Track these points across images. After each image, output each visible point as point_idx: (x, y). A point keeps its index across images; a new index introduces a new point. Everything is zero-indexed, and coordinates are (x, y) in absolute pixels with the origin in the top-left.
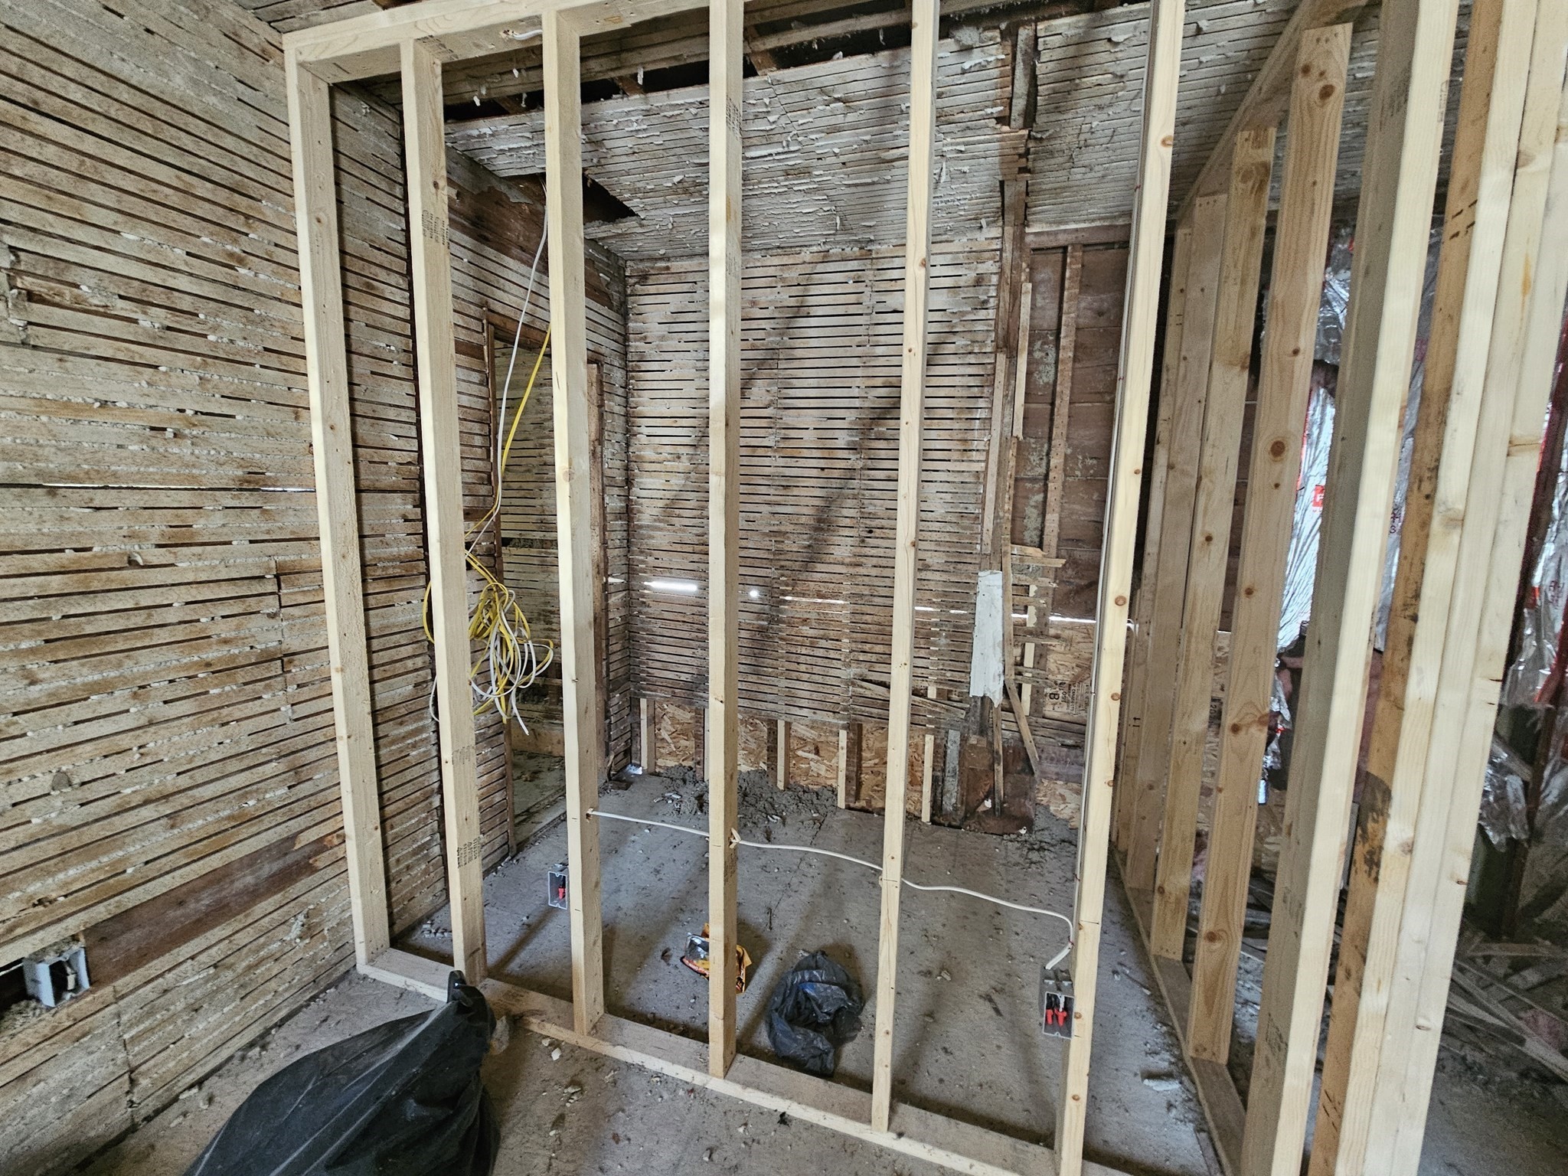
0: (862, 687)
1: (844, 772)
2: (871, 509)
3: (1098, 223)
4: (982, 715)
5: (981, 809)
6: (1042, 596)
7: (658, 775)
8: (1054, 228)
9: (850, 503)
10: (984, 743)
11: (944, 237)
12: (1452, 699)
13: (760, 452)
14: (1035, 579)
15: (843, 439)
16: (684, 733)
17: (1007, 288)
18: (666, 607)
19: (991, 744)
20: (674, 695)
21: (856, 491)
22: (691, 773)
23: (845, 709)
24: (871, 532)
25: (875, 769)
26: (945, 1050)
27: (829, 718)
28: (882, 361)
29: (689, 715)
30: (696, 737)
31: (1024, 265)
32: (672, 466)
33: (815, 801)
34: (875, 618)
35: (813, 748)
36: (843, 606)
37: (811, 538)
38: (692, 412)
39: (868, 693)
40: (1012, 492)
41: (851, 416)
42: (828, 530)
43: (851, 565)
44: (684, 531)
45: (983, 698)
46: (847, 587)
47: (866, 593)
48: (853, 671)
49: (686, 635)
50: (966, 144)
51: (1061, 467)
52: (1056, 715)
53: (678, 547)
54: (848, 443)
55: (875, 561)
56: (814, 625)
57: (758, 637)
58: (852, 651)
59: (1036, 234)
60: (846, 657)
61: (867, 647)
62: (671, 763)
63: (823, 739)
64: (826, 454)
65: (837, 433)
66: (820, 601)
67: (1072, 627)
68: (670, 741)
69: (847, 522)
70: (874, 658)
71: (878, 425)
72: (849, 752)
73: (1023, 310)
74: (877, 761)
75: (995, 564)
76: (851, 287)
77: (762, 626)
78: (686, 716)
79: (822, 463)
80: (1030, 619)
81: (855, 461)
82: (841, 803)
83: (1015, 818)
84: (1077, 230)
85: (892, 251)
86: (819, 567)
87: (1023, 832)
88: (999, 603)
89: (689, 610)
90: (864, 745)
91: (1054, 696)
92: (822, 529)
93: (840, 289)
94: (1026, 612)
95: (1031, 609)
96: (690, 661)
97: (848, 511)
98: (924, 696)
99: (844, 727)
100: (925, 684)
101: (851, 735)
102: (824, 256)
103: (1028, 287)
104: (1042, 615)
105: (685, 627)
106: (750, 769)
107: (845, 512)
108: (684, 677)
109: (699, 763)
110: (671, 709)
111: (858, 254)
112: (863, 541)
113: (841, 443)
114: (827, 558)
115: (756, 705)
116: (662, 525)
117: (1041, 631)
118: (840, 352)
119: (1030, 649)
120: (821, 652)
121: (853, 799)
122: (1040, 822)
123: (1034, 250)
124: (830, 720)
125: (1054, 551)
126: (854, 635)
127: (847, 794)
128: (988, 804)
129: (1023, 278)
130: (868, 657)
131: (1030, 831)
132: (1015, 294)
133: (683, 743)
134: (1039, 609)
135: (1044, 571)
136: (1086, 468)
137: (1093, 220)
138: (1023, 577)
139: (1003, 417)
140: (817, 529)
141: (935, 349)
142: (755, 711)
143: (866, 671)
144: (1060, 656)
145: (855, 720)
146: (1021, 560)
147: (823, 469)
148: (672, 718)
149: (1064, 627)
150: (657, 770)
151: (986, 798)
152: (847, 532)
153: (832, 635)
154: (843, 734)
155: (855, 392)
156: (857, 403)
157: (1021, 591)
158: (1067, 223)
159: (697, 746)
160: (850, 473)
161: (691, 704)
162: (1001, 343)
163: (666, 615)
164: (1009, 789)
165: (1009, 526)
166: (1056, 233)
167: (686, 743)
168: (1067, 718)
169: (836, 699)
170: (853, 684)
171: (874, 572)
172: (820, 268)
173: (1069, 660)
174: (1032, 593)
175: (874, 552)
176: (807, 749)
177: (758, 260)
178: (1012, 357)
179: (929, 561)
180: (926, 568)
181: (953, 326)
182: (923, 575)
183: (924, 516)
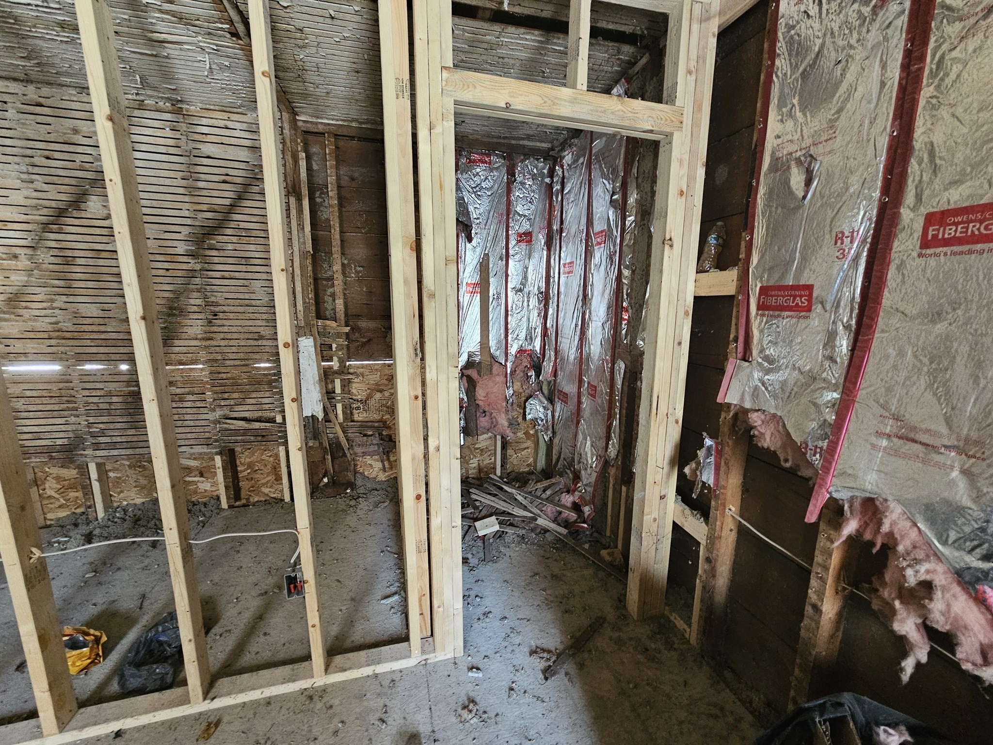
0: (226, 423)
1: (223, 484)
2: (213, 299)
3: (340, 123)
4: (313, 427)
5: (322, 484)
6: (340, 350)
7: (50, 526)
8: (314, 120)
9: (195, 295)
10: (317, 444)
11: (239, 110)
12: (442, 377)
13: (104, 255)
14: (334, 340)
15: (181, 248)
16: (72, 487)
17: (289, 154)
18: (26, 386)
19: (321, 444)
20: (51, 458)
21: (199, 287)
22: (84, 517)
23: (216, 441)
24: (216, 315)
25: (250, 477)
26: (265, 634)
27: (205, 449)
28: (205, 193)
29: (76, 471)
30: (84, 487)
31: (299, 140)
32: (8, 265)
33: (203, 509)
34: (229, 375)
35: (197, 473)
36: (202, 369)
37: (165, 322)
38: (24, 218)
39: (232, 427)
40: (312, 286)
41: (186, 231)
42: (180, 315)
43: (203, 339)
44: (35, 321)
45: (313, 416)
46: (203, 355)
47: (219, 358)
48: (219, 413)
49: (56, 407)
50: (217, 45)
51: (340, 271)
52: (360, 419)
53: (31, 335)
54: (187, 250)
55: (222, 336)
56: (180, 385)
57: (130, 400)
58: (214, 400)
59: (304, 121)
60: (211, 405)
61: (226, 396)
62: (62, 514)
63: (204, 465)
64: (168, 258)
65: (175, 244)
66: (181, 367)
67: (363, 367)
68: (57, 496)
69: (195, 309)
70: (232, 402)
71: (208, 239)
72: (224, 469)
73: (301, 171)
74: (249, 471)
75: (308, 332)
76: (168, 133)
77: (133, 391)
78: (71, 473)
79: (166, 265)
80: (335, 364)
81: (194, 264)
82: (224, 505)
83: (343, 484)
84: (329, 124)
85: (198, 112)
86: (177, 342)
87: (348, 491)
88: (314, 357)
89: (54, 387)
90: (238, 462)
91: (358, 408)
92: (174, 315)
93: (159, 133)
94: (332, 361)
95: (335, 359)
96: (63, 428)
97: (195, 301)
98: (275, 422)
99: (217, 454)
100: (273, 414)
101: (224, 458)
102: (139, 105)
103: (303, 155)
104: (342, 361)
105: (53, 401)
106: (144, 500)
107: (192, 301)
108: (59, 442)
109: (90, 507)
110: (55, 471)
111: (170, 108)
112: (210, 322)
113: (180, 251)
114: (183, 336)
115: (138, 451)
116: (7, 316)
117: (343, 370)
118: (168, 182)
119: (338, 383)
120: (189, 404)
121: (232, 501)
122: (359, 482)
123: (305, 132)
124: (205, 450)
125: (343, 322)
126: (215, 388)
127: (228, 498)
128: (326, 480)
129: (299, 149)
130: (227, 402)
131: (352, 490)
132: (296, 160)
133: (72, 494)
134: (339, 358)
135: (338, 335)
136: (357, 272)
137: (337, 120)
138: (326, 339)
139: (299, 238)
140: (169, 315)
141: (245, 188)
142: (137, 456)
143: (228, 412)
144: (358, 385)
145: (225, 447)
146: (324, 329)
147: (167, 270)
148: (58, 479)
149: (358, 367)
150: (48, 523)
151: (324, 477)
152: (196, 316)
153: (196, 390)
154: (218, 459)
155: (187, 214)
156: (189, 222)
157: (327, 348)
158: (322, 118)
159: (85, 494)
160: (192, 274)
161: (72, 462)
162: (291, 190)
163: (28, 393)
164: (337, 469)
165: (314, 308)
166: (317, 123)
167: (77, 494)
168: (367, 420)
169: (207, 435)
170: (219, 423)
171: (223, 343)
172: (137, 113)
173: (363, 386)
174: (334, 349)
175: (221, 329)
176: (193, 475)
177: (74, 95)
178: (299, 199)
179: (263, 333)
180: (261, 338)
181: (256, 174)
182: (260, 343)
183: (253, 303)
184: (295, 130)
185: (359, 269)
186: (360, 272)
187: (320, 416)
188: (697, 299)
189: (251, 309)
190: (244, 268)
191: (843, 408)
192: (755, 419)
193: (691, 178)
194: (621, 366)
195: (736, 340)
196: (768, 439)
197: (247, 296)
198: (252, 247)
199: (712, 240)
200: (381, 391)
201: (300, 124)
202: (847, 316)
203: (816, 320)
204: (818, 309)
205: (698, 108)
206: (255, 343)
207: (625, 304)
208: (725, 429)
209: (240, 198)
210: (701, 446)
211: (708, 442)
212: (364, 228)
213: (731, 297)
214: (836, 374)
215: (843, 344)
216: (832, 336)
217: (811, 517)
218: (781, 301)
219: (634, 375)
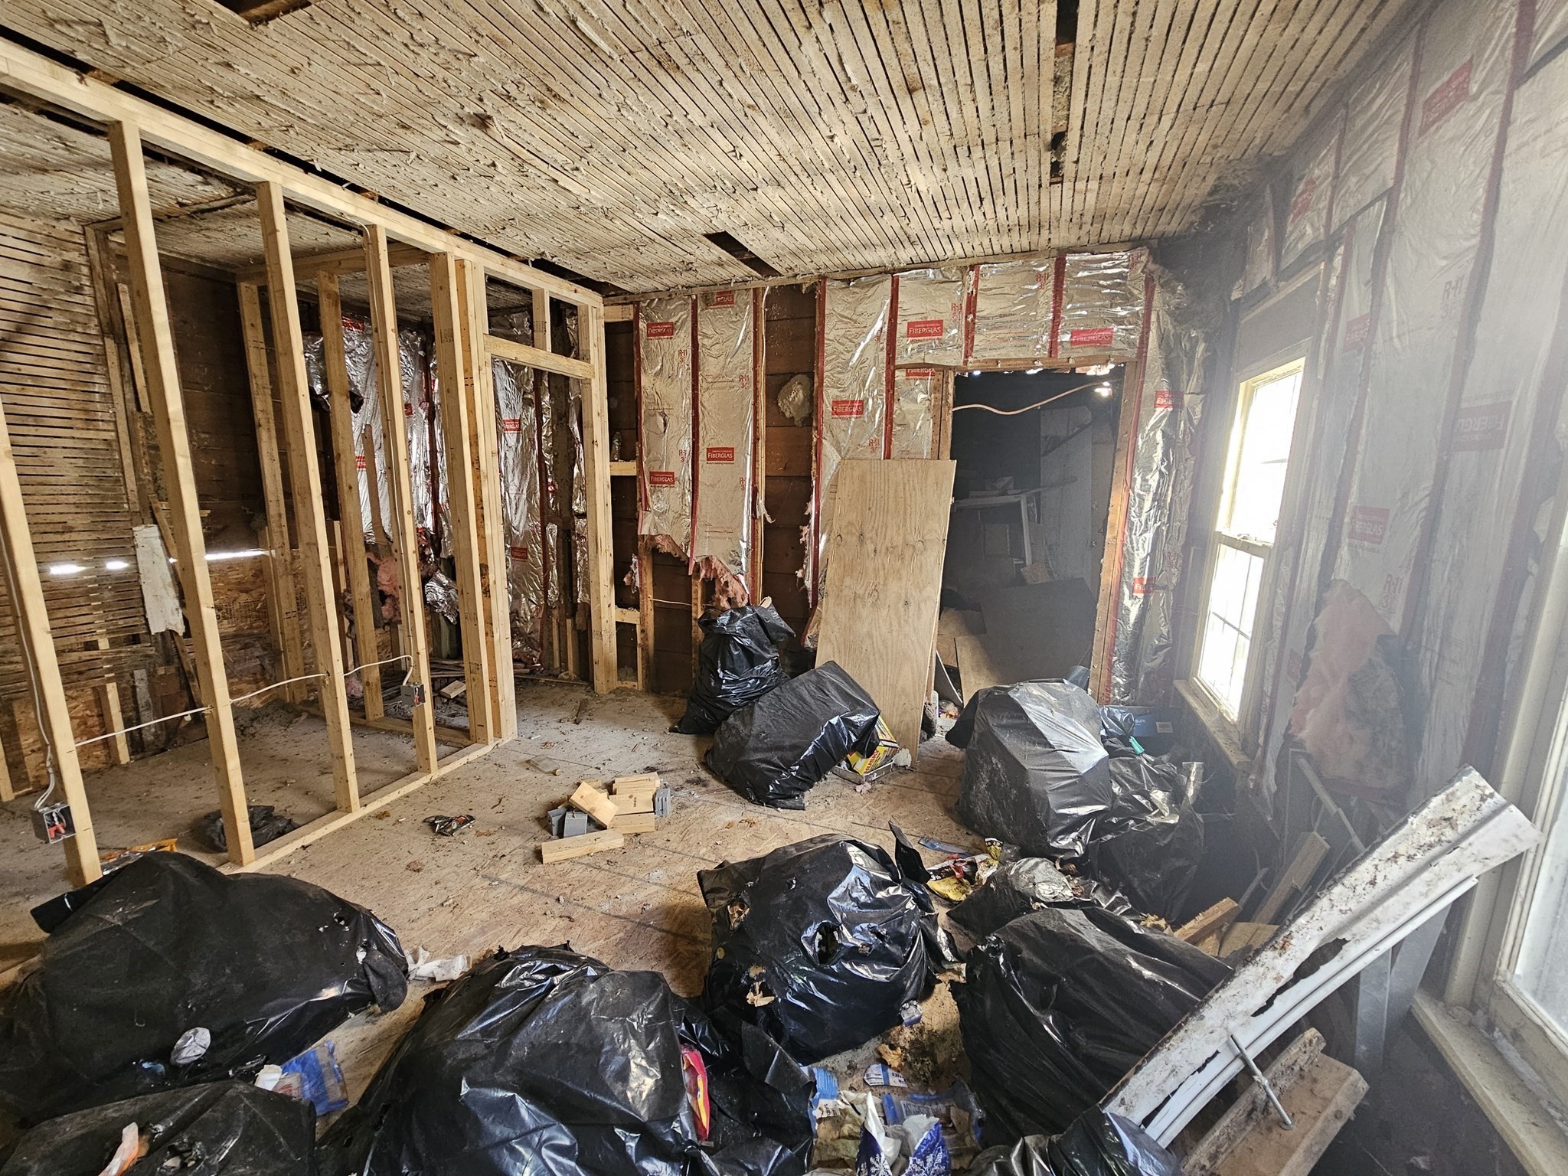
3: (176, 255)
5: (182, 725)
10: (172, 670)
17: (101, 282)
31: (113, 267)
40: (147, 458)
45: (165, 632)
59: (119, 244)
73: (123, 306)
75: (148, 519)
100: (95, 638)
103: (124, 287)
123: (118, 255)
129: (115, 277)
132: (112, 290)
139: (124, 394)
141: (28, 319)
162: (106, 329)
165: (152, 486)
178: (122, 344)
179: (70, 523)
180: (71, 530)
181: (45, 302)
182: (66, 537)
183: (53, 480)
184: (107, 253)
185: (203, 436)
186: (205, 439)
187: (181, 629)
188: (612, 478)
189: (48, 490)
190: (32, 431)
191: (693, 523)
192: (659, 539)
193: (602, 406)
194: (553, 529)
195: (641, 500)
196: (666, 548)
197: (40, 471)
198: (46, 402)
199: (616, 442)
200: (247, 592)
201: (112, 245)
202: (688, 486)
203: (678, 489)
204: (677, 482)
205: (600, 366)
206: (59, 538)
207: (550, 480)
208: (641, 551)
209: (19, 331)
210: (631, 563)
211: (634, 560)
212: (207, 385)
213: (635, 477)
214: (688, 511)
215: (689, 498)
216: (684, 495)
217: (690, 573)
218: (662, 479)
219: (567, 535)
